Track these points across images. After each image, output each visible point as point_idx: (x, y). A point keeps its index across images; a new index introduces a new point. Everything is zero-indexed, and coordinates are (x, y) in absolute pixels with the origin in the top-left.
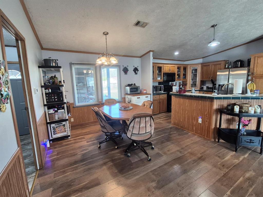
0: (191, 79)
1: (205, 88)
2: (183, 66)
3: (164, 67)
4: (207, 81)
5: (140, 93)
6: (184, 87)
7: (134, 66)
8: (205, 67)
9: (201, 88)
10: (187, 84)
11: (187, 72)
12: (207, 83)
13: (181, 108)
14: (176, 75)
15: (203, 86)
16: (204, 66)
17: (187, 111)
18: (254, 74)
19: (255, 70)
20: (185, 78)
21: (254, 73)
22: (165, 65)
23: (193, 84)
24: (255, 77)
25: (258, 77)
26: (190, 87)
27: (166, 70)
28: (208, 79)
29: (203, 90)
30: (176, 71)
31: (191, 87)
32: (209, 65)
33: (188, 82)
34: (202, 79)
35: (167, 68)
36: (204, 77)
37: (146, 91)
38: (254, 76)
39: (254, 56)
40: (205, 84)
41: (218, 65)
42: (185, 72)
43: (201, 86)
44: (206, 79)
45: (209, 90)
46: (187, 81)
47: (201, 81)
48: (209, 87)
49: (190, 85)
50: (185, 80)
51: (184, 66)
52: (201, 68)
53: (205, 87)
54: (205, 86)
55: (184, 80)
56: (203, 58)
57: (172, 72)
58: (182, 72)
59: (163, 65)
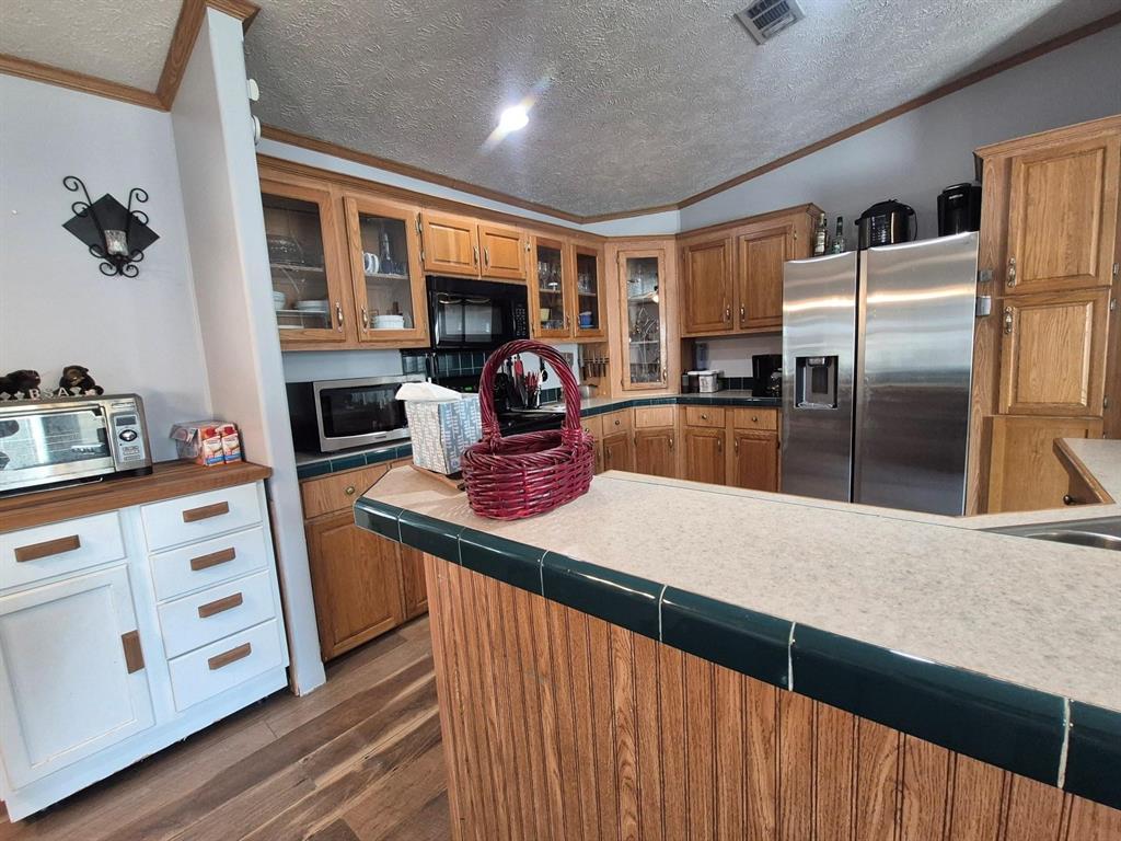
0: (626, 330)
1: (707, 387)
2: (573, 241)
3: (432, 232)
4: (710, 343)
5: (148, 470)
6: (591, 380)
7: (73, 183)
8: (698, 255)
9: (686, 384)
10: (607, 361)
11: (604, 285)
12: (711, 352)
13: (548, 729)
14: (533, 299)
15: (695, 373)
16: (694, 249)
17: (627, 802)
18: (1012, 279)
19: (1014, 256)
20: (594, 321)
21: (1012, 272)
22: (431, 214)
23: (640, 366)
24: (1015, 296)
25: (1037, 300)
26: (627, 384)
27: (447, 251)
28: (719, 326)
29: (695, 395)
30: (530, 273)
31: (632, 382)
32: (720, 244)
33: (613, 352)
34: (687, 327)
35: (457, 240)
36: (700, 318)
37: (229, 444)
38: (1008, 290)
39: (1003, 157)
40: (704, 358)
41: (775, 240)
42: (593, 285)
43: (684, 373)
44: (710, 326)
45: (729, 395)
46: (606, 343)
47: (683, 340)
48: (727, 375)
49: (627, 369)
50: (593, 340)
51: (582, 243)
52: (677, 264)
53: (710, 379)
54: (704, 369)
55: (587, 340)
56: (681, 205)
57: (504, 277)
58: (571, 288)
59: (416, 210)
